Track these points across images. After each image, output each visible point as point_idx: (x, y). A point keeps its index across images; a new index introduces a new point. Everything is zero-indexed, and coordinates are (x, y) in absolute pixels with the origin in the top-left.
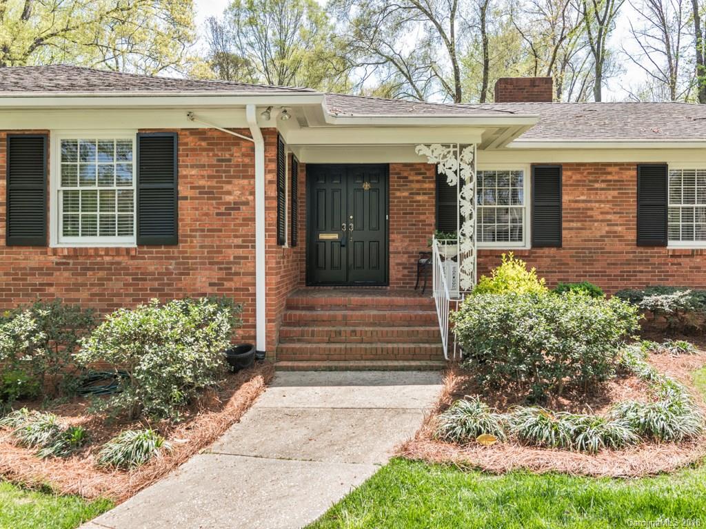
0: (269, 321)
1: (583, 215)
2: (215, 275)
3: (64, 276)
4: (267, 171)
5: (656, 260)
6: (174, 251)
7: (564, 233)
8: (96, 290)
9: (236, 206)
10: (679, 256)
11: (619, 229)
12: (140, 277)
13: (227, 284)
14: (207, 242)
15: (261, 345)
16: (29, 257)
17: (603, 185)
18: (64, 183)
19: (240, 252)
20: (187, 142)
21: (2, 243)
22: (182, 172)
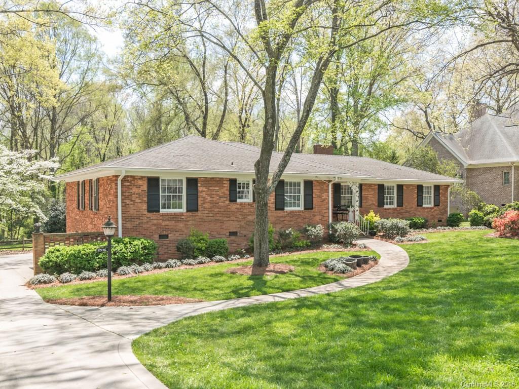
2: (320, 217)
3: (288, 218)
6: (312, 211)
8: (295, 221)
9: (324, 200)
11: (374, 202)
12: (305, 218)
13: (323, 219)
14: (319, 209)
16: (280, 213)
17: (371, 190)
18: (285, 193)
19: (326, 211)
20: (314, 182)
21: (274, 209)
22: (314, 191)
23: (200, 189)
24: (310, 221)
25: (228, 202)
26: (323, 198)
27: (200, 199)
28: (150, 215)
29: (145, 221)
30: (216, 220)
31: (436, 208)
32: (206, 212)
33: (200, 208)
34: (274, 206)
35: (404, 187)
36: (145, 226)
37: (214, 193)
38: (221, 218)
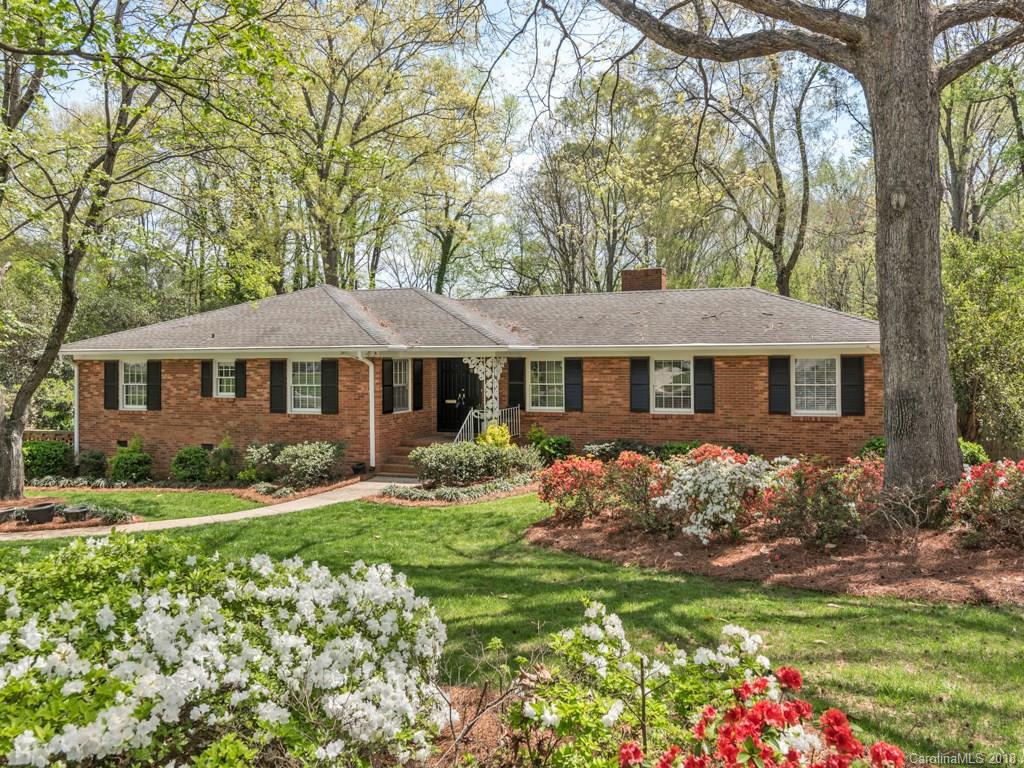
0: (376, 452)
1: (596, 391)
2: (354, 428)
3: (293, 428)
4: (375, 378)
5: (643, 421)
6: (337, 417)
7: (585, 402)
9: (362, 395)
10: (658, 419)
11: (619, 400)
12: (323, 428)
13: (359, 434)
14: (351, 412)
15: (373, 463)
16: (279, 418)
17: (609, 371)
18: (293, 383)
19: (364, 418)
20: (342, 364)
21: (268, 411)
22: (340, 378)
23: (164, 377)
24: (334, 435)
25: (199, 397)
26: (360, 392)
27: (164, 392)
28: (107, 412)
29: (102, 421)
30: (184, 425)
31: (850, 420)
32: (171, 411)
33: (163, 405)
34: (268, 406)
35: (718, 363)
36: (103, 427)
37: (181, 382)
38: (189, 421)
